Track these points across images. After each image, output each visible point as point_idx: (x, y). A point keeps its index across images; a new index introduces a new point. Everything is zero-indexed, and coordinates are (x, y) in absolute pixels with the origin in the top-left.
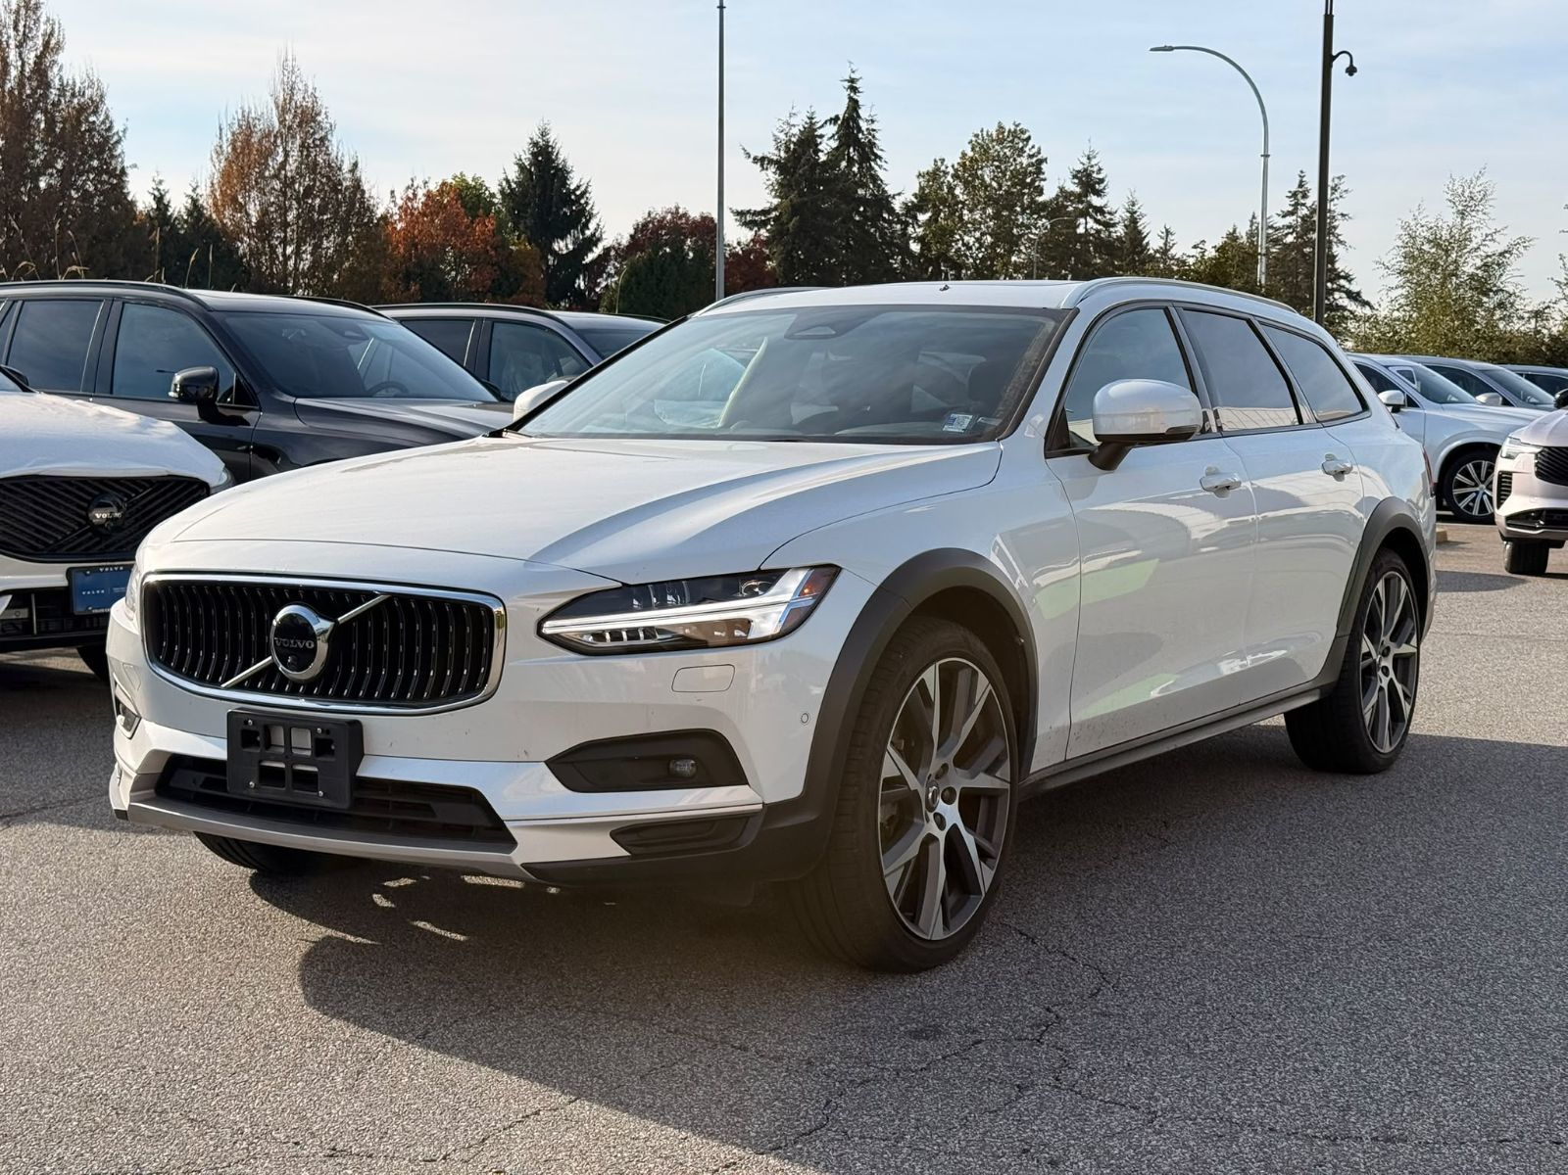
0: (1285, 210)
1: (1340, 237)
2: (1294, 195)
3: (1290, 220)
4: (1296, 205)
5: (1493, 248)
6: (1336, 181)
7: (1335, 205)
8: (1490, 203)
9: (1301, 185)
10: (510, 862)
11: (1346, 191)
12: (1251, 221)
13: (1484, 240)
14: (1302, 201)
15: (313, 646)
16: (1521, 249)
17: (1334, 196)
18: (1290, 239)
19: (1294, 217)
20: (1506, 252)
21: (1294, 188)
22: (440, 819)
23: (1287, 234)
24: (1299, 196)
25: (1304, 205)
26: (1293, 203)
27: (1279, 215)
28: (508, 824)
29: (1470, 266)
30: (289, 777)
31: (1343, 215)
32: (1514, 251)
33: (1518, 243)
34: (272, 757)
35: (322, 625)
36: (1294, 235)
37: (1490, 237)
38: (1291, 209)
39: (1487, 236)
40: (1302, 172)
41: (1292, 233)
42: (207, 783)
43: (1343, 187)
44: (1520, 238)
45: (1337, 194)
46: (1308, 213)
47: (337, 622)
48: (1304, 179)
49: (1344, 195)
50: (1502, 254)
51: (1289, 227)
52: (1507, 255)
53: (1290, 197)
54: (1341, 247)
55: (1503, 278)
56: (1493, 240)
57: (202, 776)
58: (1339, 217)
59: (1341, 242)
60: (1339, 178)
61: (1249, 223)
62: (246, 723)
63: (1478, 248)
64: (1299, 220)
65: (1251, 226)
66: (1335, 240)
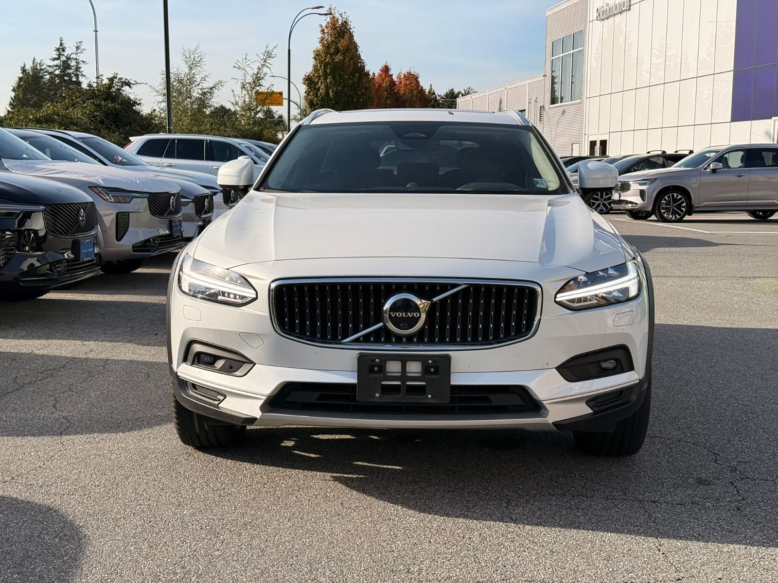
0: (54, 57)
1: (82, 73)
2: (58, 50)
3: (57, 62)
4: (60, 55)
5: (206, 85)
6: (79, 44)
7: (79, 56)
8: (204, 63)
9: (61, 45)
10: (546, 422)
11: (84, 49)
12: (33, 62)
13: (201, 80)
14: (63, 53)
15: (418, 316)
16: (220, 86)
17: (78, 52)
18: (57, 72)
19: (59, 61)
20: (213, 87)
21: (58, 46)
22: (495, 403)
23: (55, 70)
24: (61, 50)
25: (63, 55)
26: (58, 54)
27: (51, 60)
28: (544, 402)
29: (196, 93)
30: (403, 390)
31: (83, 62)
32: (217, 87)
33: (218, 84)
34: (393, 379)
35: (422, 303)
36: (60, 70)
37: (203, 79)
38: (57, 57)
39: (202, 78)
40: (61, 38)
41: (58, 69)
42: (321, 397)
43: (82, 47)
44: (219, 81)
45: (79, 51)
46: (66, 59)
47: (432, 301)
48: (63, 42)
49: (83, 51)
50: (211, 88)
51: (57, 66)
52: (213, 89)
53: (56, 51)
54: (84, 78)
55: (212, 100)
56: (205, 80)
57: (318, 394)
58: (81, 63)
59: (84, 76)
60: (80, 42)
61: (32, 63)
62: (373, 361)
63: (199, 84)
64: (62, 63)
65: (33, 64)
66: (80, 74)
